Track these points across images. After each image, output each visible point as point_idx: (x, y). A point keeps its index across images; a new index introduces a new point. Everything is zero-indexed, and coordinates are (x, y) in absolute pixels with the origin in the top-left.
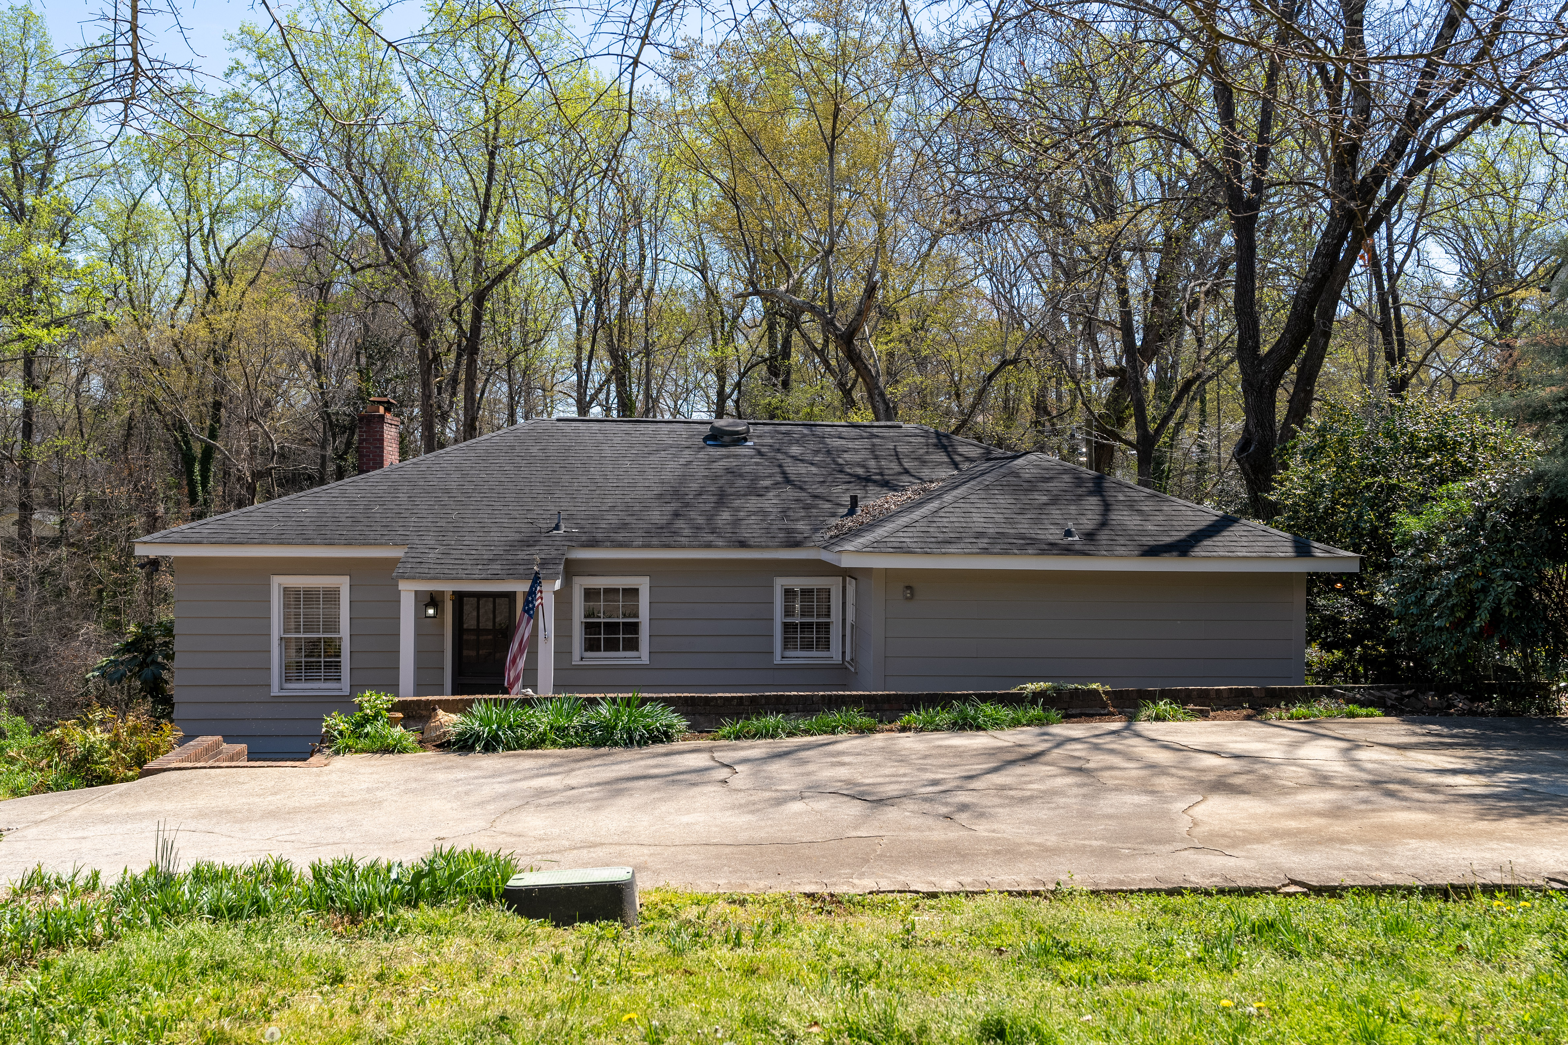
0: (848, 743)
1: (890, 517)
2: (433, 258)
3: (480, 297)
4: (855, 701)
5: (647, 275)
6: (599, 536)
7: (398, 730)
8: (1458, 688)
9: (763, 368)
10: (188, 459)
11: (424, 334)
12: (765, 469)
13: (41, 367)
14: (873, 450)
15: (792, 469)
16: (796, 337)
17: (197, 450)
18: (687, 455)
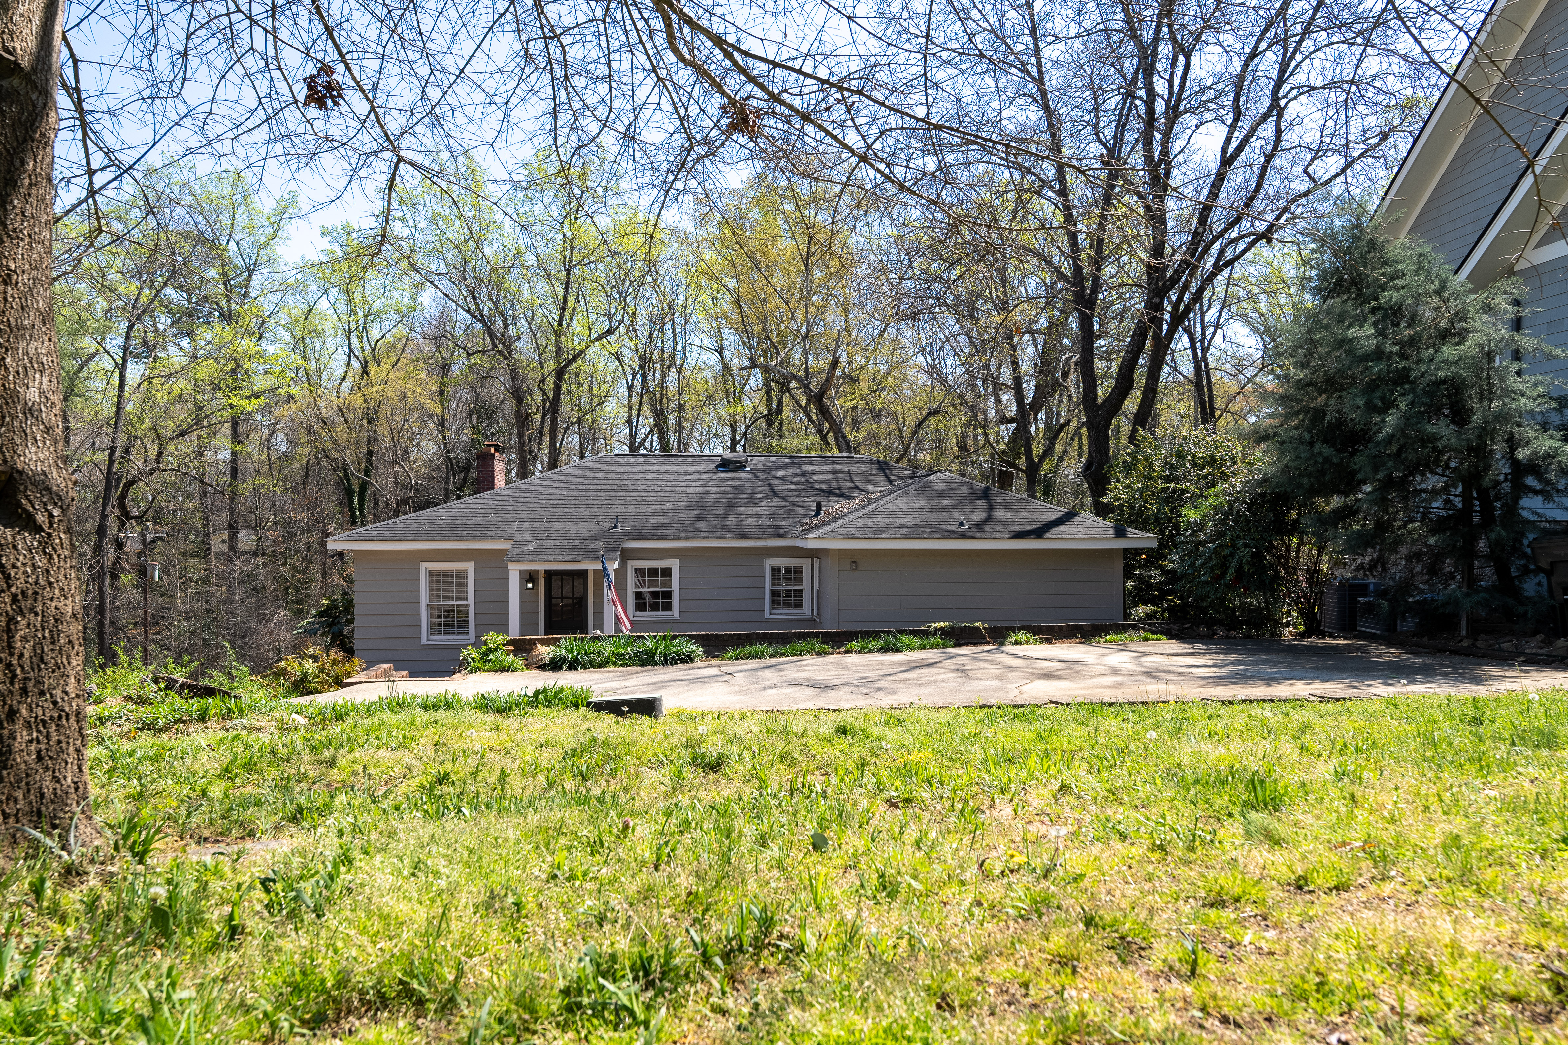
0: (810, 661)
1: (842, 516)
2: (524, 347)
3: (560, 373)
4: (816, 635)
5: (679, 356)
6: (645, 532)
7: (511, 658)
8: (1220, 623)
9: (763, 422)
10: (349, 492)
11: (520, 400)
12: (759, 485)
13: (243, 428)
14: (834, 472)
15: (778, 486)
16: (786, 399)
17: (356, 485)
18: (706, 478)
